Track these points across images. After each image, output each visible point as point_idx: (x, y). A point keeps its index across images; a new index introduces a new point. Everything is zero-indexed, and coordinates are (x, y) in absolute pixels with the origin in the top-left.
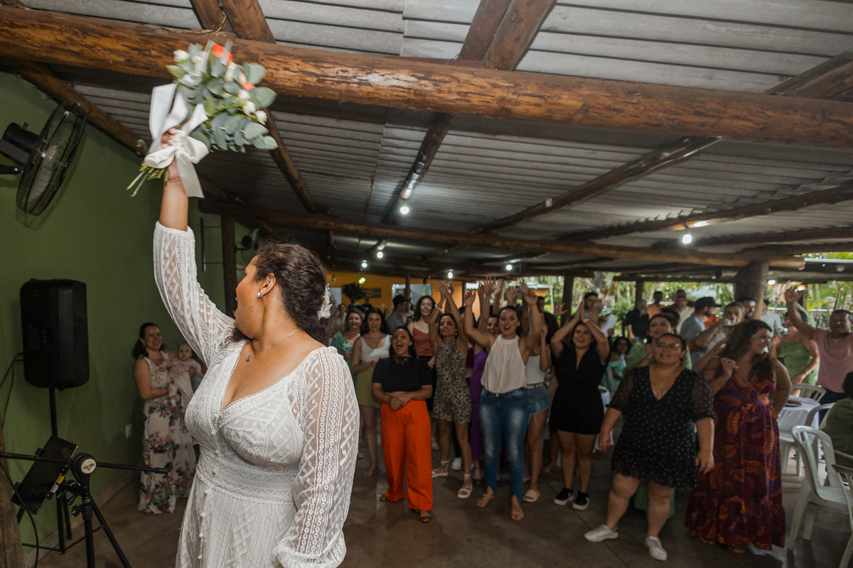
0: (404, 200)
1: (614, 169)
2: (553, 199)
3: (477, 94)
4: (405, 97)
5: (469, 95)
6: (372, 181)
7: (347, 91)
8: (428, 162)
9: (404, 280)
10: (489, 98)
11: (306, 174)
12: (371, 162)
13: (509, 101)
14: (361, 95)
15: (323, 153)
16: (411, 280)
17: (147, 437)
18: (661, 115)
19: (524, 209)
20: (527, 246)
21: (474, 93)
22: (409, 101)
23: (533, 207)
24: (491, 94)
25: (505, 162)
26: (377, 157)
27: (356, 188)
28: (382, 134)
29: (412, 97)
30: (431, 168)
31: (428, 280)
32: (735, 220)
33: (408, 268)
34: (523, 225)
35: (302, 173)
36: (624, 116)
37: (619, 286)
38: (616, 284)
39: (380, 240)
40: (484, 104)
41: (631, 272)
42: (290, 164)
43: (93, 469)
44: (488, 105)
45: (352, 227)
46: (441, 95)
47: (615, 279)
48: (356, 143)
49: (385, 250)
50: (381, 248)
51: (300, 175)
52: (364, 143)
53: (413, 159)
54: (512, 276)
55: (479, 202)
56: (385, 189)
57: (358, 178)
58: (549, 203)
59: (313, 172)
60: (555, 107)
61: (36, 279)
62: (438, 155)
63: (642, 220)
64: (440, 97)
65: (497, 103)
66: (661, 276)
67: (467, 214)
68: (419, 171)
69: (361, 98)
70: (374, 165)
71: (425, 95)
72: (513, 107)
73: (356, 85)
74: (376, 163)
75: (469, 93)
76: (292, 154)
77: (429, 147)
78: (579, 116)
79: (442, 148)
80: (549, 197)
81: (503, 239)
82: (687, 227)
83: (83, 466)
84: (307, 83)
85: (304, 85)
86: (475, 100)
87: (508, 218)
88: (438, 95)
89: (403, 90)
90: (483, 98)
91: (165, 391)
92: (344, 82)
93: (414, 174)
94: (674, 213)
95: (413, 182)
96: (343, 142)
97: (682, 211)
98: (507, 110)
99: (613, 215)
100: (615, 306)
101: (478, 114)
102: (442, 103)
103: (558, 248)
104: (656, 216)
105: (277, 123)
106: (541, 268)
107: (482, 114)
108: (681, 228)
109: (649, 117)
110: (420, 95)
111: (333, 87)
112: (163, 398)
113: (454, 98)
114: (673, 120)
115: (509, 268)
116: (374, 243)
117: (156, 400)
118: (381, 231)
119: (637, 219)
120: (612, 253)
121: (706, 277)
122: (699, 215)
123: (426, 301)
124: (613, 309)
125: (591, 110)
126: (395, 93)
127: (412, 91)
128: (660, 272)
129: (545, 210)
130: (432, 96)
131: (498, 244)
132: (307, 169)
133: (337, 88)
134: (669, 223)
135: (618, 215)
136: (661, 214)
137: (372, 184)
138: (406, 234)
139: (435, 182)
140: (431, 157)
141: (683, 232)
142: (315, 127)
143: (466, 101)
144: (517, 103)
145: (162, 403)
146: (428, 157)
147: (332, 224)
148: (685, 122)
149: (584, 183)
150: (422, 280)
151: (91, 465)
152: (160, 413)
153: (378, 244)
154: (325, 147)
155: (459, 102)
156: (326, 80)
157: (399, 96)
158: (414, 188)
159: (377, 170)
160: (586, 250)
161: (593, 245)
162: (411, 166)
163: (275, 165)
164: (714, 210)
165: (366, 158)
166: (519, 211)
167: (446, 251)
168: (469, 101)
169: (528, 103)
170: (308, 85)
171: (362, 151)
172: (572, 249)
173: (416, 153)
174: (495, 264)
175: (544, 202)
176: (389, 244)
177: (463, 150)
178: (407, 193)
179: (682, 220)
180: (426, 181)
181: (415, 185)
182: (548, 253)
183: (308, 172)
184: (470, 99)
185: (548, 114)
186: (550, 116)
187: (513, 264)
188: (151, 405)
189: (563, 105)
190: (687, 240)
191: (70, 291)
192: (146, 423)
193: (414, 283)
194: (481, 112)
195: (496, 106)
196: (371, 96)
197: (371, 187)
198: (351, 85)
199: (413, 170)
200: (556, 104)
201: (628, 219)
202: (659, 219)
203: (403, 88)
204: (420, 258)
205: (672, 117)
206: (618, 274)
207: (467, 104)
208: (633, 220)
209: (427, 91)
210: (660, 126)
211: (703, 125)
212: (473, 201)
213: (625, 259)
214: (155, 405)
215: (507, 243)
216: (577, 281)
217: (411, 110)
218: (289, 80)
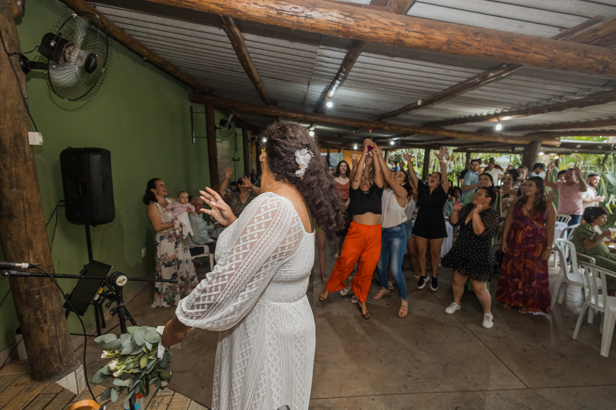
0: (329, 97)
1: (460, 82)
2: (422, 100)
3: (383, 29)
4: (335, 28)
5: (378, 29)
6: (309, 84)
7: (297, 22)
8: (346, 73)
9: (326, 150)
10: (390, 32)
11: (263, 78)
12: (309, 72)
13: (403, 35)
14: (306, 25)
15: (276, 64)
16: (331, 150)
17: (159, 257)
18: (493, 49)
19: (404, 106)
20: (404, 129)
21: (381, 28)
22: (338, 31)
23: (409, 105)
24: (391, 29)
25: (394, 75)
26: (312, 68)
27: (299, 88)
28: (317, 53)
29: (340, 28)
30: (348, 77)
31: (341, 150)
32: (527, 116)
33: (329, 142)
34: (403, 116)
35: (261, 77)
36: (472, 49)
37: (457, 155)
38: (455, 154)
39: (312, 123)
40: (387, 36)
41: (464, 147)
42: (254, 71)
43: (125, 282)
44: (389, 37)
45: (294, 115)
46: (360, 28)
47: (455, 151)
48: (299, 58)
49: (315, 131)
50: (312, 129)
51: (260, 79)
52: (305, 59)
53: (336, 71)
54: (394, 149)
55: (376, 101)
56: (316, 90)
57: (299, 82)
58: (419, 103)
59: (269, 77)
60: (431, 40)
61: (72, 148)
62: (353, 69)
63: (473, 115)
64: (359, 30)
65: (395, 36)
67: (368, 108)
68: (340, 79)
69: (307, 27)
70: (311, 74)
71: (349, 28)
72: (405, 39)
73: (303, 18)
74: (312, 72)
75: (377, 28)
76: (255, 64)
77: (348, 63)
78: (445, 47)
79: (356, 64)
80: (419, 99)
81: (390, 125)
82: (499, 120)
83: (117, 281)
84: (270, 14)
85: (268, 16)
86: (381, 33)
87: (394, 111)
88: (357, 28)
89: (334, 23)
90: (387, 32)
91: (171, 225)
92: (295, 16)
93: (337, 81)
94: (492, 111)
95: (336, 86)
96: (291, 57)
97: (496, 110)
98: (401, 41)
99: (456, 111)
100: (454, 168)
101: (382, 43)
102: (360, 34)
103: (422, 131)
104: (481, 113)
105: (246, 42)
106: (411, 143)
107: (386, 43)
108: (495, 120)
109: (487, 50)
110: (345, 27)
111: (287, 18)
112: (170, 230)
113: (368, 31)
114: (500, 52)
115: (392, 143)
116: (308, 126)
117: (165, 231)
118: (313, 118)
119: (470, 114)
120: (454, 135)
122: (506, 113)
123: (343, 164)
124: (453, 169)
125: (452, 44)
126: (329, 25)
127: (341, 24)
128: (481, 147)
129: (417, 107)
130: (354, 29)
131: (387, 128)
132: (265, 75)
133: (291, 19)
134: (489, 117)
135: (459, 112)
136: (484, 111)
137: (308, 86)
138: (329, 120)
139: (350, 87)
140: (348, 70)
141: (496, 123)
142: (272, 46)
143: (375, 33)
144: (407, 37)
145: (169, 233)
146: (347, 70)
147: (281, 112)
148: (506, 54)
149: (441, 91)
150: (337, 150)
151: (124, 280)
152: (168, 240)
153: (310, 127)
154: (278, 60)
155: (371, 34)
156: (283, 13)
157: (332, 28)
158: (336, 90)
159: (312, 77)
160: (439, 133)
161: (443, 130)
162: (335, 75)
163: (244, 71)
164: (515, 110)
165: (306, 69)
166: (401, 107)
167: (354, 132)
168: (377, 34)
169: (414, 37)
170: (271, 16)
171: (303, 64)
172: (431, 132)
173: (339, 67)
174: (384, 140)
175: (417, 102)
176: (318, 127)
177: (368, 66)
178: (332, 93)
179: (496, 115)
180: (344, 86)
181: (337, 88)
182: (417, 134)
183: (266, 77)
184: (378, 32)
185: (426, 45)
186: (427, 46)
187: (395, 141)
188: (162, 235)
189: (435, 40)
190: (499, 128)
191: (99, 156)
192: (158, 247)
193: (332, 152)
194: (384, 42)
195: (395, 38)
196: (313, 26)
197: (308, 88)
198: (300, 18)
199: (336, 78)
200: (431, 39)
201: (465, 114)
202: (483, 114)
203: (335, 22)
204: (337, 136)
205: (500, 51)
206: (456, 148)
207: (376, 35)
208: (468, 115)
209: (350, 25)
210: (492, 56)
211: (517, 56)
212: (373, 100)
213: (461, 139)
214: (164, 234)
215: (393, 127)
216: (432, 152)
217: (339, 38)
218: (257, 11)
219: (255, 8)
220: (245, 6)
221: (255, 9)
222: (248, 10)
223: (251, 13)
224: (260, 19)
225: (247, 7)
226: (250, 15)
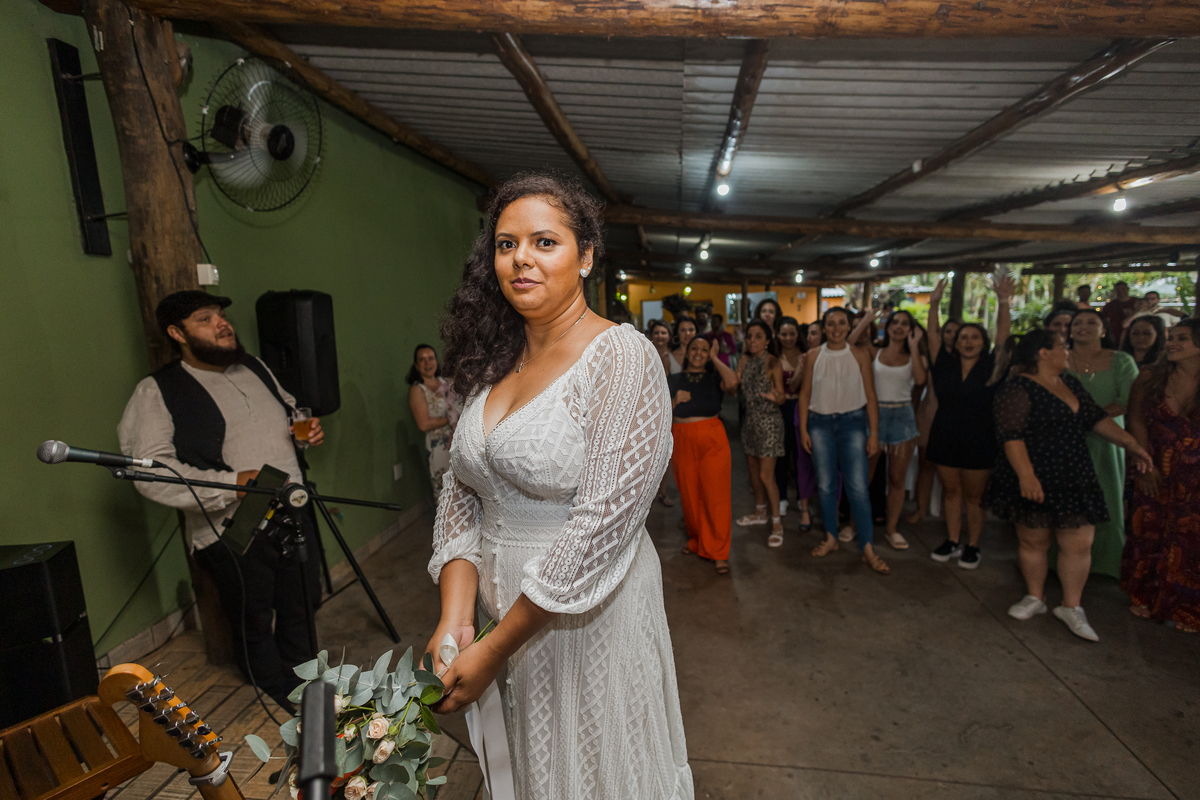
0: (722, 176)
2: (924, 160)
3: (788, 6)
4: (690, 20)
5: (777, 8)
6: (681, 154)
7: (614, 19)
8: (745, 119)
9: (739, 288)
10: (805, 9)
11: (597, 151)
12: (674, 128)
13: (834, 11)
14: (632, 23)
16: (750, 288)
18: (1056, 10)
19: (886, 178)
20: (893, 230)
21: (784, 6)
22: (697, 26)
23: (897, 175)
24: (806, 4)
26: (681, 120)
27: (663, 164)
28: (682, 86)
29: (700, 19)
30: (750, 129)
31: (772, 288)
32: (1191, 172)
33: (745, 271)
34: (884, 203)
35: (592, 151)
36: (1001, 17)
37: (1032, 283)
38: (1025, 279)
39: (703, 233)
40: (798, 19)
41: (1046, 262)
42: (573, 138)
44: (804, 20)
45: (664, 220)
46: (739, 12)
47: (1025, 272)
48: (651, 103)
49: (711, 249)
50: (705, 246)
51: (589, 153)
53: (725, 119)
54: (882, 276)
55: (822, 173)
56: (697, 163)
57: (662, 152)
58: (917, 167)
59: (606, 149)
60: (900, 14)
62: (756, 110)
63: (1056, 184)
64: (737, 16)
65: (817, 16)
66: (1091, 265)
67: (809, 193)
68: (735, 133)
69: (633, 28)
70: (679, 131)
71: (717, 16)
72: (839, 19)
73: (624, 11)
74: (680, 128)
75: (777, 5)
76: (574, 125)
77: (744, 94)
78: (935, 24)
79: (759, 99)
80: (916, 159)
81: (861, 224)
82: (1120, 189)
84: (562, 14)
85: (559, 17)
86: (786, 15)
87: (865, 193)
88: (734, 13)
89: (687, 10)
90: (798, 11)
91: (445, 420)
92: (610, 8)
93: (730, 138)
94: (1101, 170)
95: (730, 149)
97: (1112, 166)
98: (831, 24)
99: (1012, 178)
101: (791, 35)
102: (741, 24)
103: (939, 231)
104: (1074, 177)
106: (919, 262)
107: (798, 34)
108: (1112, 190)
109: (1039, 15)
110: (710, 15)
111: (595, 16)
113: (757, 15)
114: (1075, 16)
115: (874, 263)
116: (696, 240)
117: (437, 431)
118: (701, 222)
119: (1047, 183)
120: (1015, 235)
121: (1158, 264)
122: (1138, 169)
125: (951, 13)
126: (677, 17)
127: (699, 11)
128: (1088, 259)
129: (911, 178)
130: (727, 15)
131: (854, 230)
132: (597, 145)
133: (601, 17)
134: (1094, 184)
135: (1020, 179)
136: (1082, 173)
137: (681, 158)
138: (733, 224)
139: (761, 149)
140: (747, 113)
141: (1113, 197)
143: (774, 17)
144: (844, 13)
146: (744, 112)
147: (638, 216)
148: (1094, 18)
149: (963, 134)
150: (763, 287)
152: (443, 446)
153: (701, 242)
155: (764, 20)
156: (586, 8)
157: (683, 20)
158: (732, 159)
159: (684, 139)
160: (977, 232)
161: (988, 225)
162: (723, 128)
163: (554, 142)
164: (1160, 161)
165: (667, 123)
166: (879, 182)
167: (790, 245)
168: (777, 18)
169: (861, 12)
170: (565, 17)
172: (958, 232)
174: (856, 260)
175: (911, 168)
176: (715, 241)
178: (725, 166)
179: (1113, 179)
180: (748, 149)
181: (734, 154)
182: (929, 239)
183: (600, 148)
184: (779, 14)
185: (889, 25)
186: (893, 28)
187: (878, 258)
188: (433, 438)
189: (910, 10)
190: (1120, 206)
193: (753, 291)
194: (795, 32)
195: (815, 20)
196: (646, 23)
197: (681, 163)
198: (618, 11)
199: (728, 133)
200: (901, 10)
201: (1035, 183)
202: (1078, 180)
203: (688, 8)
204: (757, 257)
205: (1074, 12)
206: (1029, 266)
207: (775, 21)
208: (1042, 185)
209: (718, 9)
210: (1055, 27)
211: (1121, 19)
212: (815, 173)
213: (1036, 242)
214: (437, 437)
215: (867, 228)
216: (972, 278)
217: (702, 38)
218: (540, 12)
219: (534, 6)
220: (518, 6)
221: (536, 9)
222: (523, 12)
223: (530, 18)
224: (546, 27)
225: (521, 8)
226: (527, 22)
